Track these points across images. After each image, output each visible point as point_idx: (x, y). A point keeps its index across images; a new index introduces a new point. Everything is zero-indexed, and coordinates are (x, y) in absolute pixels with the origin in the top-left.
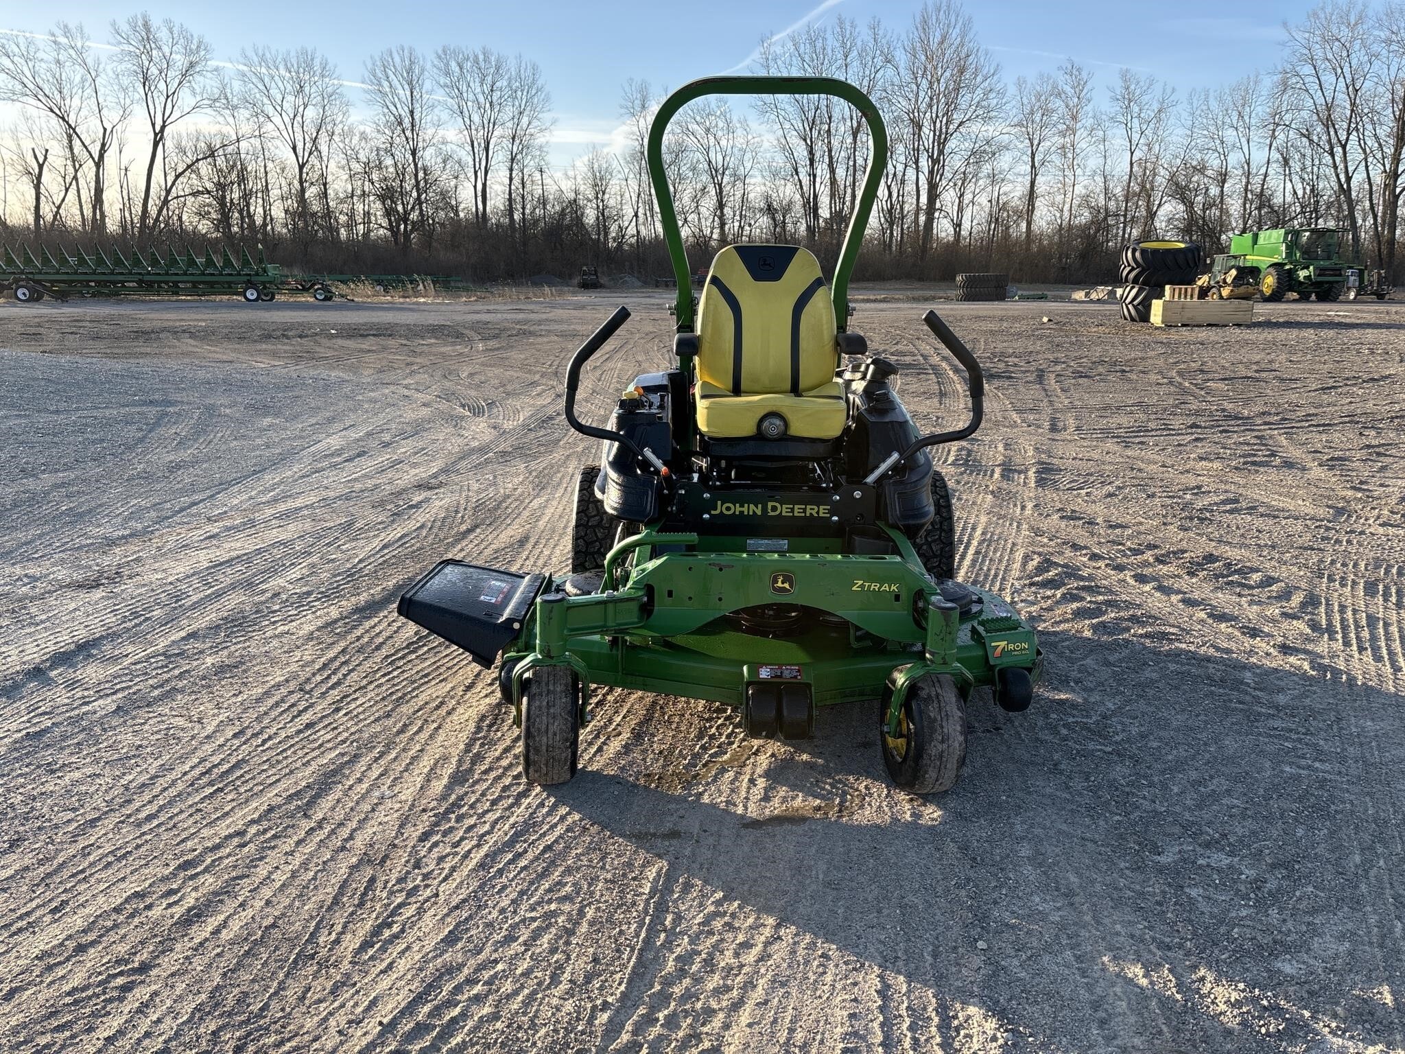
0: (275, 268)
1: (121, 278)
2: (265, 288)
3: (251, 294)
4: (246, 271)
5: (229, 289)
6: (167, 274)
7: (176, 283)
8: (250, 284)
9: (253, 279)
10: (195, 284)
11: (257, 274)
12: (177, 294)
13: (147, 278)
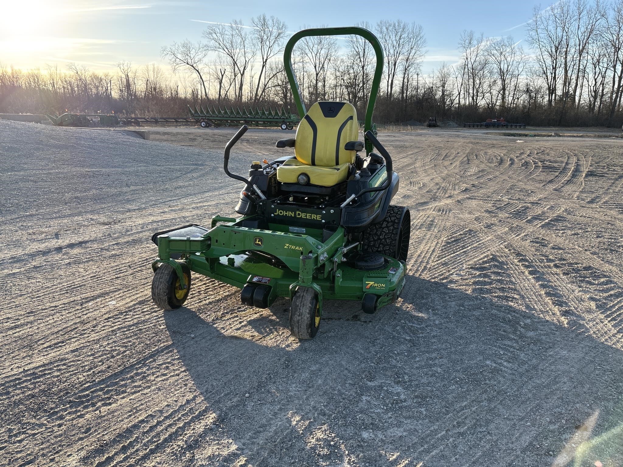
0: (294, 116)
1: (238, 119)
2: (289, 124)
3: (284, 127)
4: (283, 117)
5: (277, 124)
6: (254, 118)
7: (257, 122)
8: (284, 123)
9: (286, 120)
10: (264, 122)
11: (287, 119)
12: (257, 126)
13: (248, 119)
